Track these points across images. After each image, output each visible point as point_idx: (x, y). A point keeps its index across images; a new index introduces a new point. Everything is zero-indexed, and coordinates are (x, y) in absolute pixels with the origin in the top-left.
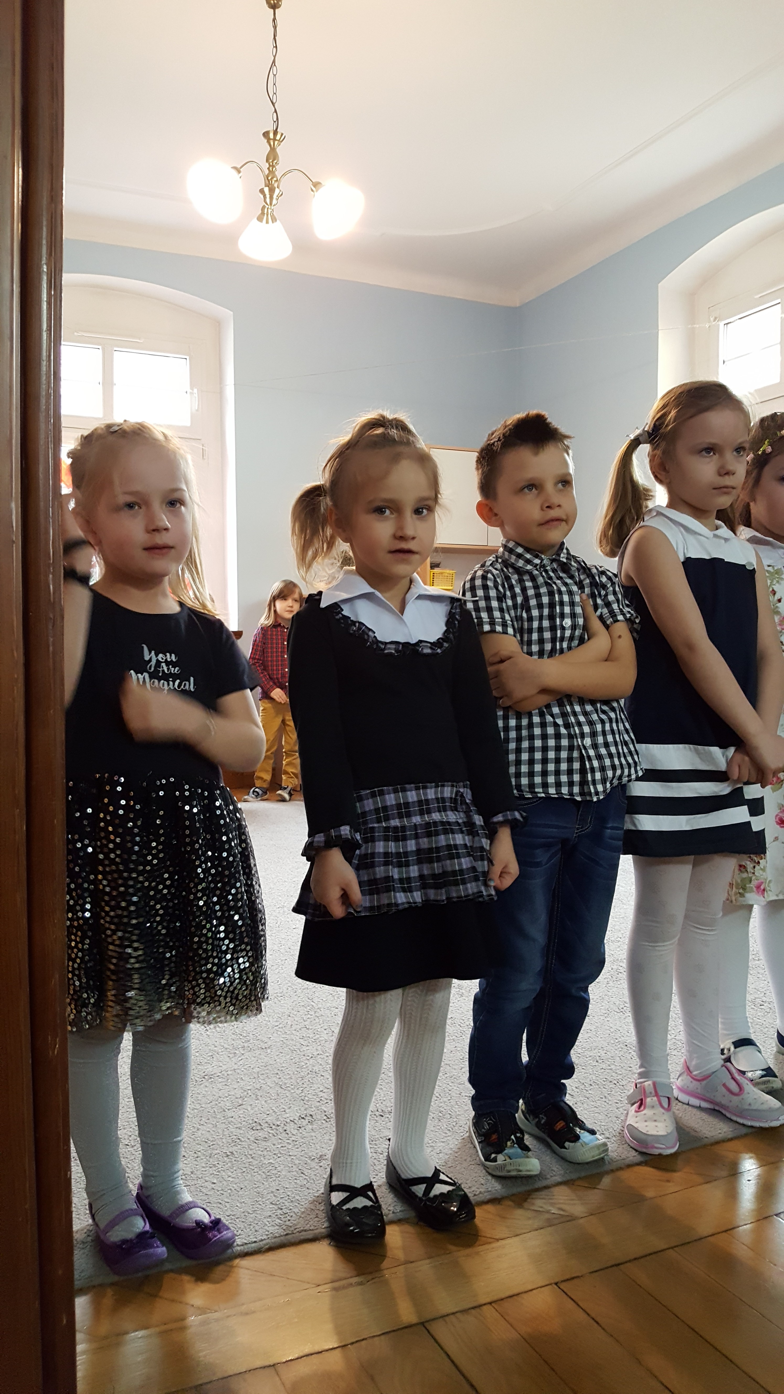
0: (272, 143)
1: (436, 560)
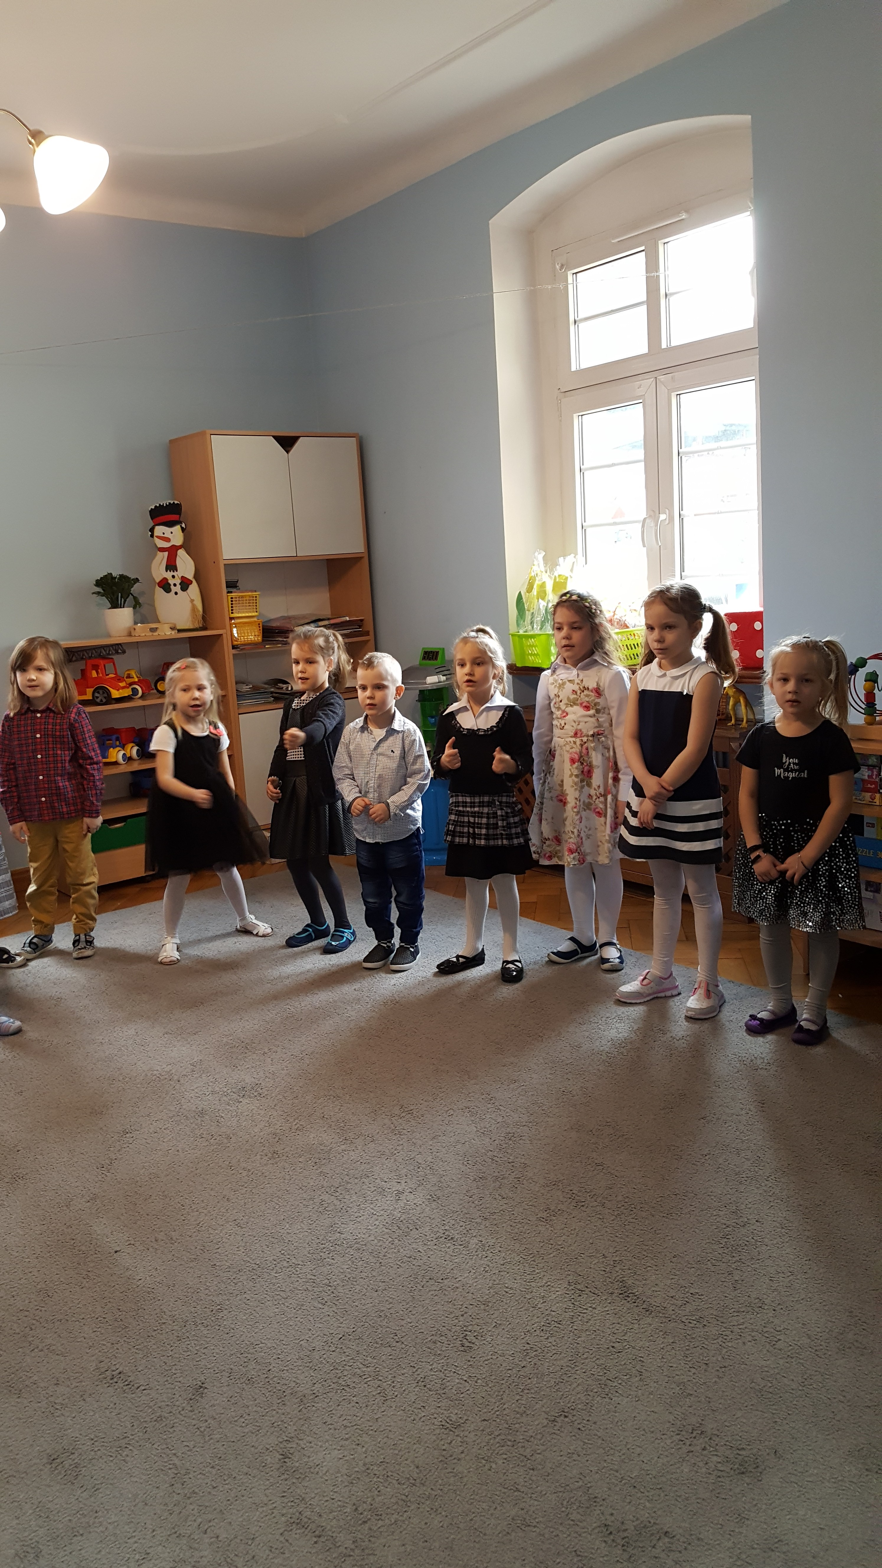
1: (232, 578)
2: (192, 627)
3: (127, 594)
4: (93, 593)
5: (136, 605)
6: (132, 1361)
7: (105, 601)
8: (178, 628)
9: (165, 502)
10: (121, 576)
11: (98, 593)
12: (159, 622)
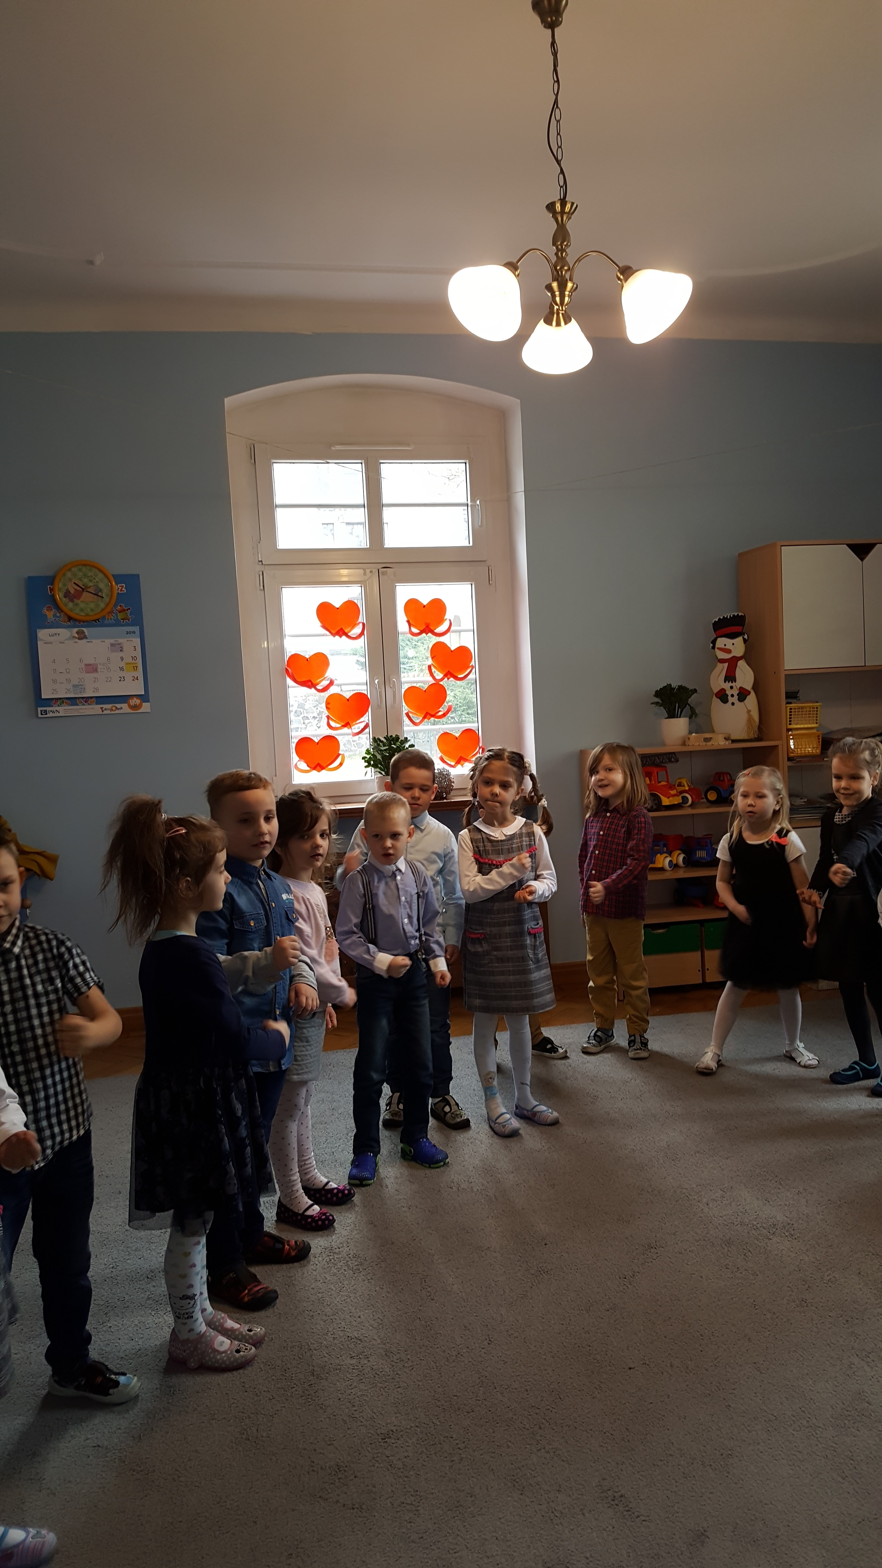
0: (560, 219)
1: (792, 689)
2: (746, 738)
3: (684, 704)
4: (652, 703)
5: (692, 715)
6: (634, 1487)
7: (663, 711)
8: (733, 738)
9: (729, 615)
10: (680, 687)
11: (657, 703)
12: (713, 731)
